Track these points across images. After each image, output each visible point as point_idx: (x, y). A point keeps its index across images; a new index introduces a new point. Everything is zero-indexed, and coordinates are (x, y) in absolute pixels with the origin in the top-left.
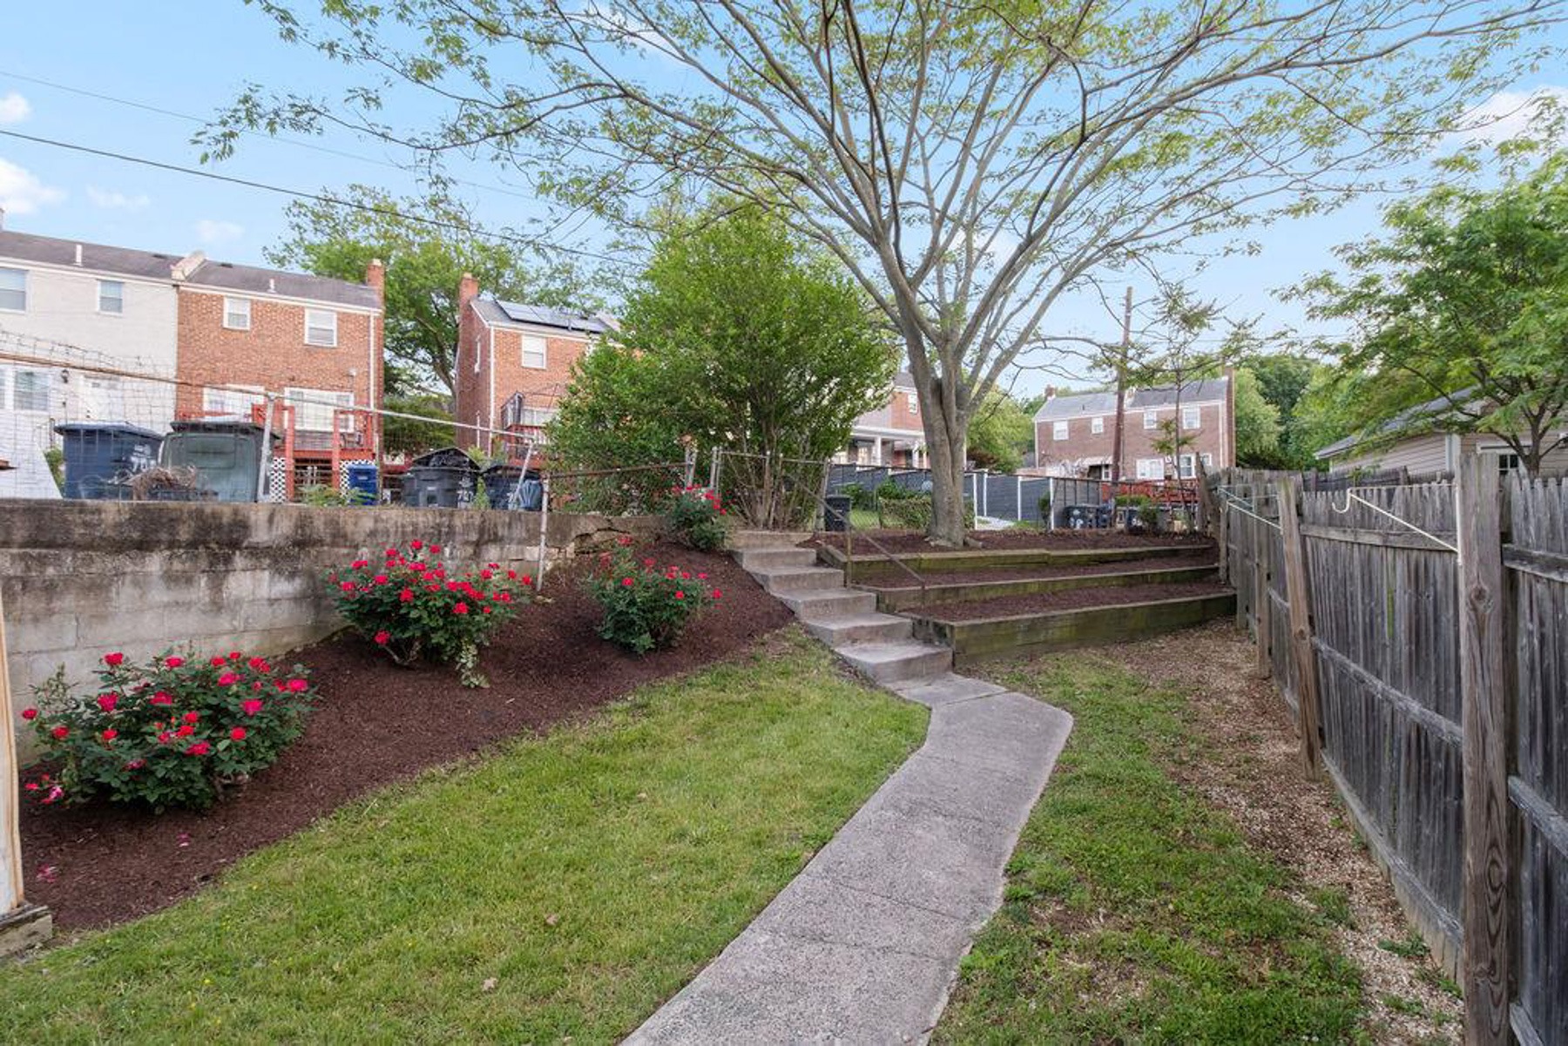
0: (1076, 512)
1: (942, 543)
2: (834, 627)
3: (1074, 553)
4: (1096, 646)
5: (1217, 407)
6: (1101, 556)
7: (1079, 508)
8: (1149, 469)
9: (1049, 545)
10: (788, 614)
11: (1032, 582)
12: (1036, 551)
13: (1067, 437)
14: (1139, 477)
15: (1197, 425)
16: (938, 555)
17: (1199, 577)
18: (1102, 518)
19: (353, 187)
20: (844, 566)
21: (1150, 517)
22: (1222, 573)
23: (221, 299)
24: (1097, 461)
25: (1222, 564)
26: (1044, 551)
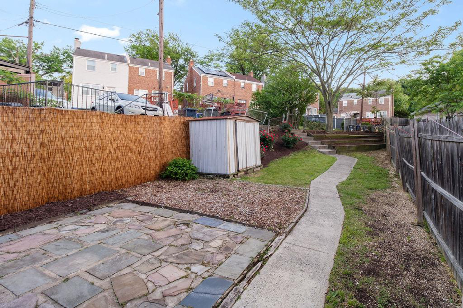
0: (351, 127)
1: (329, 133)
2: (317, 146)
3: (354, 135)
4: (360, 152)
5: (388, 98)
6: (359, 136)
7: (352, 126)
8: (369, 115)
9: (348, 134)
10: (307, 144)
11: (347, 141)
12: (347, 135)
13: (347, 105)
14: (367, 117)
15: (383, 103)
16: (328, 135)
17: (380, 141)
18: (357, 128)
19: (147, 30)
20: (313, 136)
21: (370, 128)
22: (384, 140)
23: (138, 68)
24: (355, 112)
25: (384, 139)
26: (348, 135)
